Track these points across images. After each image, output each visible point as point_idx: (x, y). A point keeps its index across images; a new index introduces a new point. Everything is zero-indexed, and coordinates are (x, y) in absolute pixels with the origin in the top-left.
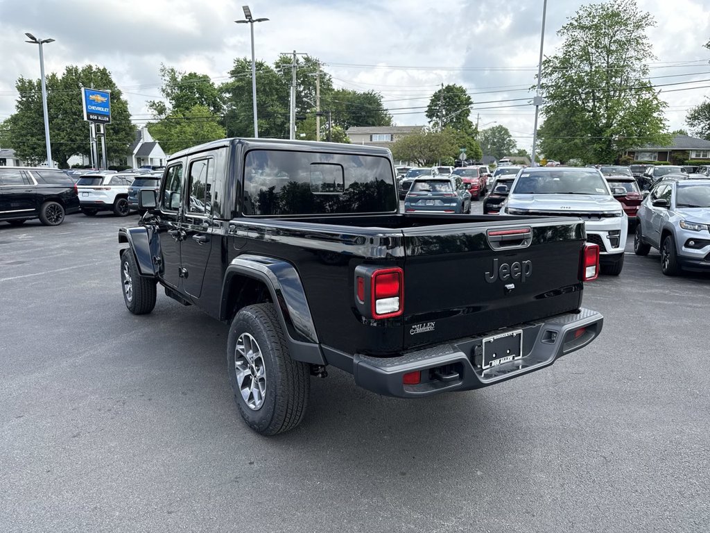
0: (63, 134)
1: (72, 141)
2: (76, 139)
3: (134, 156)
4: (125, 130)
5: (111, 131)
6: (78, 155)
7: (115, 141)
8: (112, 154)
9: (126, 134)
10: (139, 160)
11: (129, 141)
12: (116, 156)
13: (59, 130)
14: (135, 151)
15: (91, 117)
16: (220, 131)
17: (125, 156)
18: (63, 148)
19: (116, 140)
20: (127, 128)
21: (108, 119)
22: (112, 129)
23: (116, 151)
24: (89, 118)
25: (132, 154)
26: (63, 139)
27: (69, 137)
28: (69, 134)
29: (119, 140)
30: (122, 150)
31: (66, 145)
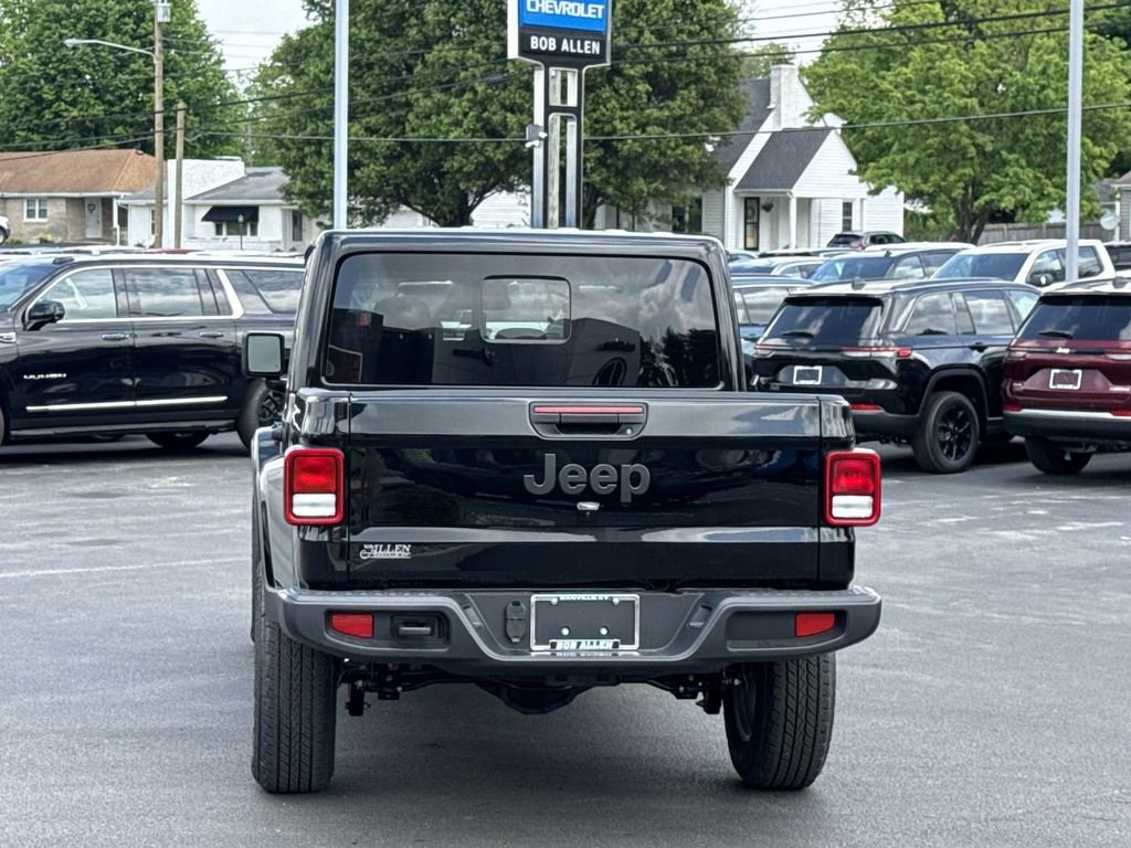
0: (458, 106)
1: (493, 133)
2: (504, 124)
3: (730, 190)
4: (698, 79)
5: (643, 87)
6: (510, 188)
7: (653, 130)
8: (640, 185)
9: (703, 96)
10: (753, 209)
11: (713, 127)
12: (656, 194)
13: (445, 91)
14: (738, 172)
15: (535, 43)
16: (1109, 66)
17: (692, 192)
18: (454, 162)
19: (662, 123)
20: (709, 72)
21: (596, 48)
22: (648, 77)
23: (654, 172)
24: (525, 49)
25: (723, 182)
26: (458, 124)
27: (479, 119)
28: (482, 104)
29: (675, 123)
30: (682, 166)
31: (466, 150)
